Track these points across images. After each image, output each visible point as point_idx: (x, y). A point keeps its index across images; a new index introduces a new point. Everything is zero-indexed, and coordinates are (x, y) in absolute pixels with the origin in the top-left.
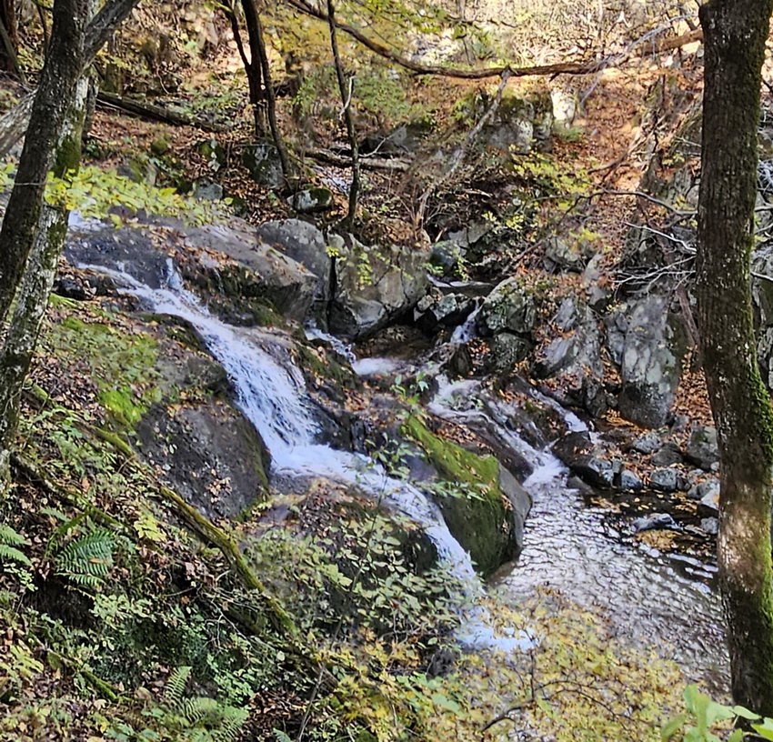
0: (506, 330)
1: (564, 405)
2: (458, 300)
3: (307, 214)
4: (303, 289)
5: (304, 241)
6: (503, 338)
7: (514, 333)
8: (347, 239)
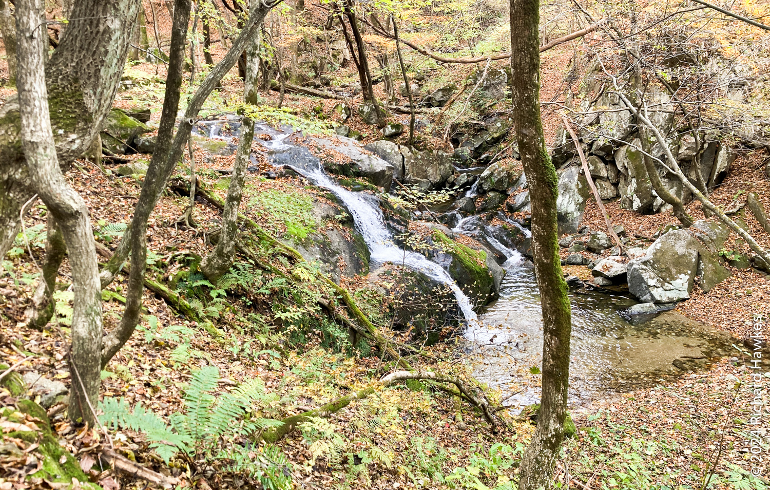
0: (492, 190)
1: (524, 226)
2: (468, 176)
3: (391, 137)
4: (386, 173)
5: (388, 151)
6: (491, 194)
7: (497, 191)
8: (410, 148)
